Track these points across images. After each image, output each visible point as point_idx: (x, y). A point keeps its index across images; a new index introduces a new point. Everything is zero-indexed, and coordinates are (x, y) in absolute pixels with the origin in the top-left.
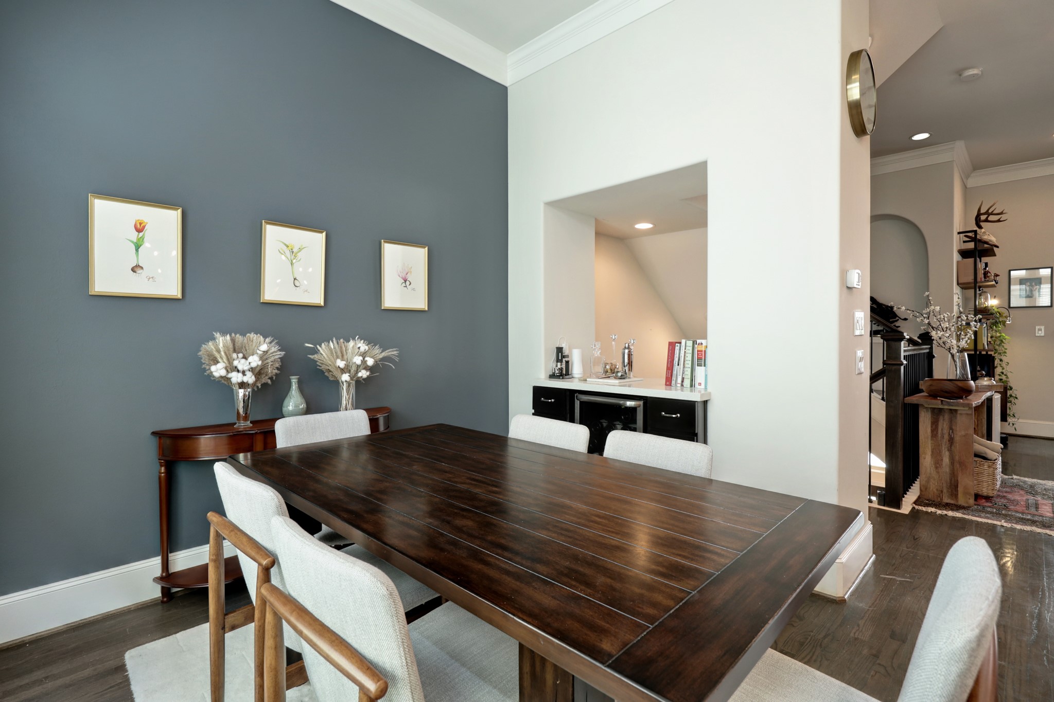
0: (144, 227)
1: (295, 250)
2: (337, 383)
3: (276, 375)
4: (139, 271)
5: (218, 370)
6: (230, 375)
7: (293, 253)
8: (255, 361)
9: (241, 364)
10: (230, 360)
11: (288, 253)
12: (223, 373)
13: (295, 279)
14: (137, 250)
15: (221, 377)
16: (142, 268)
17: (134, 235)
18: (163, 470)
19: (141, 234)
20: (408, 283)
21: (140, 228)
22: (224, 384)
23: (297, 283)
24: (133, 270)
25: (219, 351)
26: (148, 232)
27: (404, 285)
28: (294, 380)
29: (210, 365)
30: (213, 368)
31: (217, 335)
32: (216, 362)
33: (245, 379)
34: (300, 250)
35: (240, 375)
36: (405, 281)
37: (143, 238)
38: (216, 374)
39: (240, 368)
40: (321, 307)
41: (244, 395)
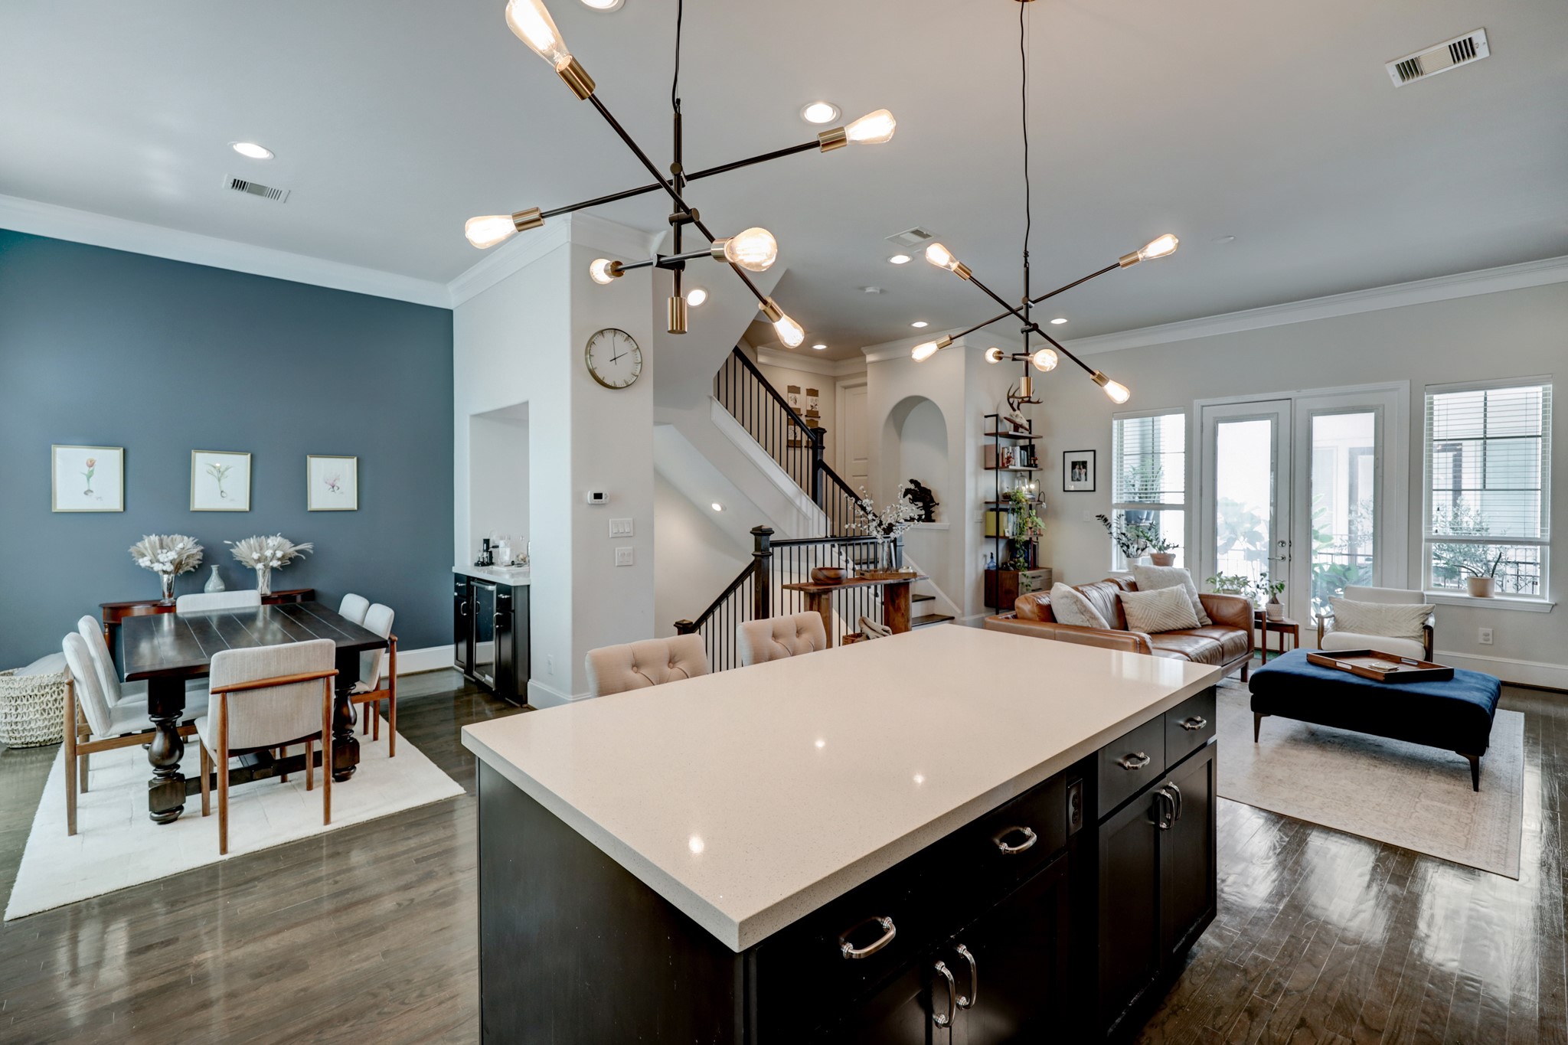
0: (93, 464)
1: (222, 470)
2: (254, 570)
3: (199, 565)
4: (90, 494)
5: (144, 562)
6: (153, 565)
7: (220, 474)
8: (172, 555)
9: (161, 558)
10: (155, 555)
11: (215, 473)
12: (148, 563)
13: (222, 492)
14: (88, 480)
15: (146, 566)
16: (92, 492)
17: (86, 470)
18: (107, 630)
19: (91, 468)
20: (335, 488)
21: (91, 464)
22: (149, 572)
23: (224, 494)
24: (86, 493)
25: (146, 549)
26: (96, 468)
27: (332, 490)
28: (214, 568)
29: (138, 558)
30: (140, 561)
31: (145, 536)
32: (143, 555)
33: (165, 568)
34: (227, 469)
35: (161, 565)
36: (333, 487)
37: (92, 471)
38: (143, 565)
39: (161, 560)
40: (247, 512)
41: (169, 580)
